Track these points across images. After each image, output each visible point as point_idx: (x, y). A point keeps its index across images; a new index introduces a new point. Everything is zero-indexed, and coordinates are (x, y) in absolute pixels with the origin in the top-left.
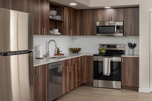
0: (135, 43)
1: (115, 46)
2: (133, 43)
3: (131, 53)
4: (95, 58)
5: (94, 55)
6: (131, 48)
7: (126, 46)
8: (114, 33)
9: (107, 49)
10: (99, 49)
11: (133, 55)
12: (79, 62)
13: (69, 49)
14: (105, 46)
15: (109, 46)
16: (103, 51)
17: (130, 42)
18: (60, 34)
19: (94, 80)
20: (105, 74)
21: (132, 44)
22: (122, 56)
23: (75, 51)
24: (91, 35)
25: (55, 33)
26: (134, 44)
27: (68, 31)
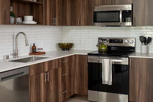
0: (150, 36)
1: (121, 41)
2: (147, 36)
3: (144, 51)
4: (90, 59)
5: (89, 54)
6: (143, 43)
7: (137, 41)
8: (119, 21)
9: (109, 44)
10: (97, 46)
11: (147, 54)
12: (66, 64)
13: (56, 45)
14: (106, 40)
15: (112, 41)
16: (103, 48)
17: (142, 35)
18: (36, 23)
19: (89, 91)
20: (106, 83)
21: (145, 38)
22: (130, 56)
23: (66, 47)
24: (85, 25)
25: (28, 23)
26: (149, 38)
27: (50, 20)
